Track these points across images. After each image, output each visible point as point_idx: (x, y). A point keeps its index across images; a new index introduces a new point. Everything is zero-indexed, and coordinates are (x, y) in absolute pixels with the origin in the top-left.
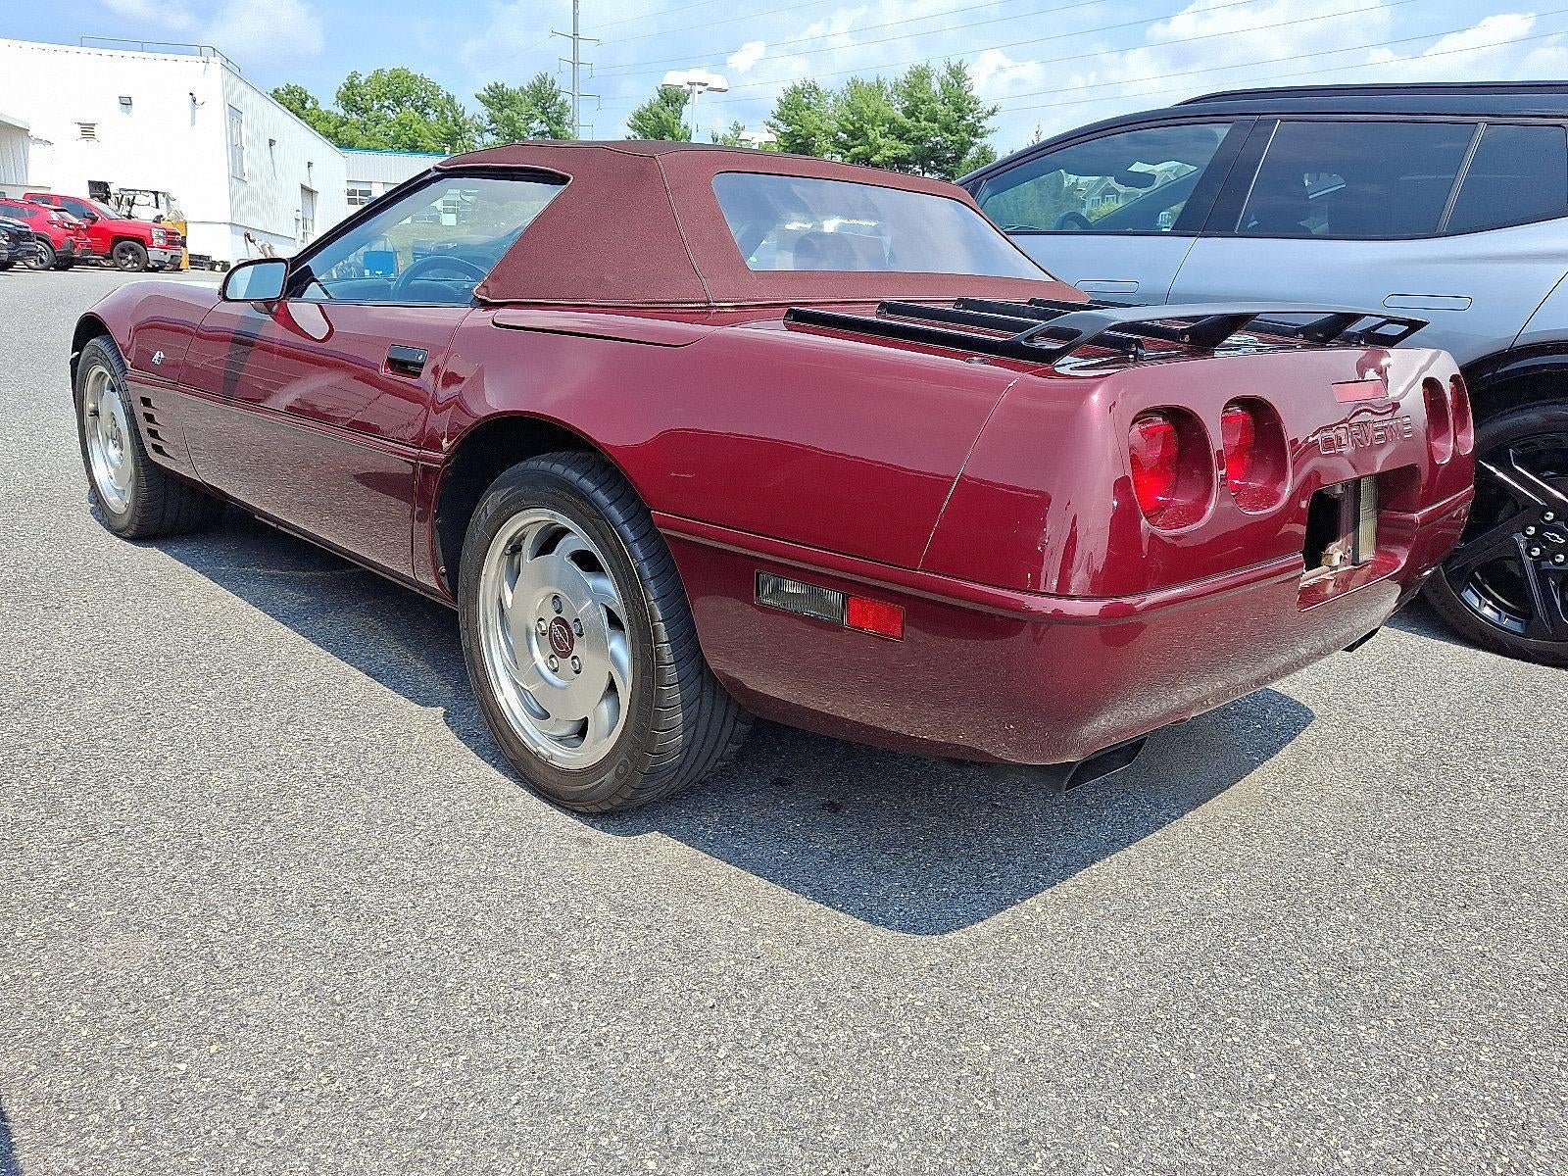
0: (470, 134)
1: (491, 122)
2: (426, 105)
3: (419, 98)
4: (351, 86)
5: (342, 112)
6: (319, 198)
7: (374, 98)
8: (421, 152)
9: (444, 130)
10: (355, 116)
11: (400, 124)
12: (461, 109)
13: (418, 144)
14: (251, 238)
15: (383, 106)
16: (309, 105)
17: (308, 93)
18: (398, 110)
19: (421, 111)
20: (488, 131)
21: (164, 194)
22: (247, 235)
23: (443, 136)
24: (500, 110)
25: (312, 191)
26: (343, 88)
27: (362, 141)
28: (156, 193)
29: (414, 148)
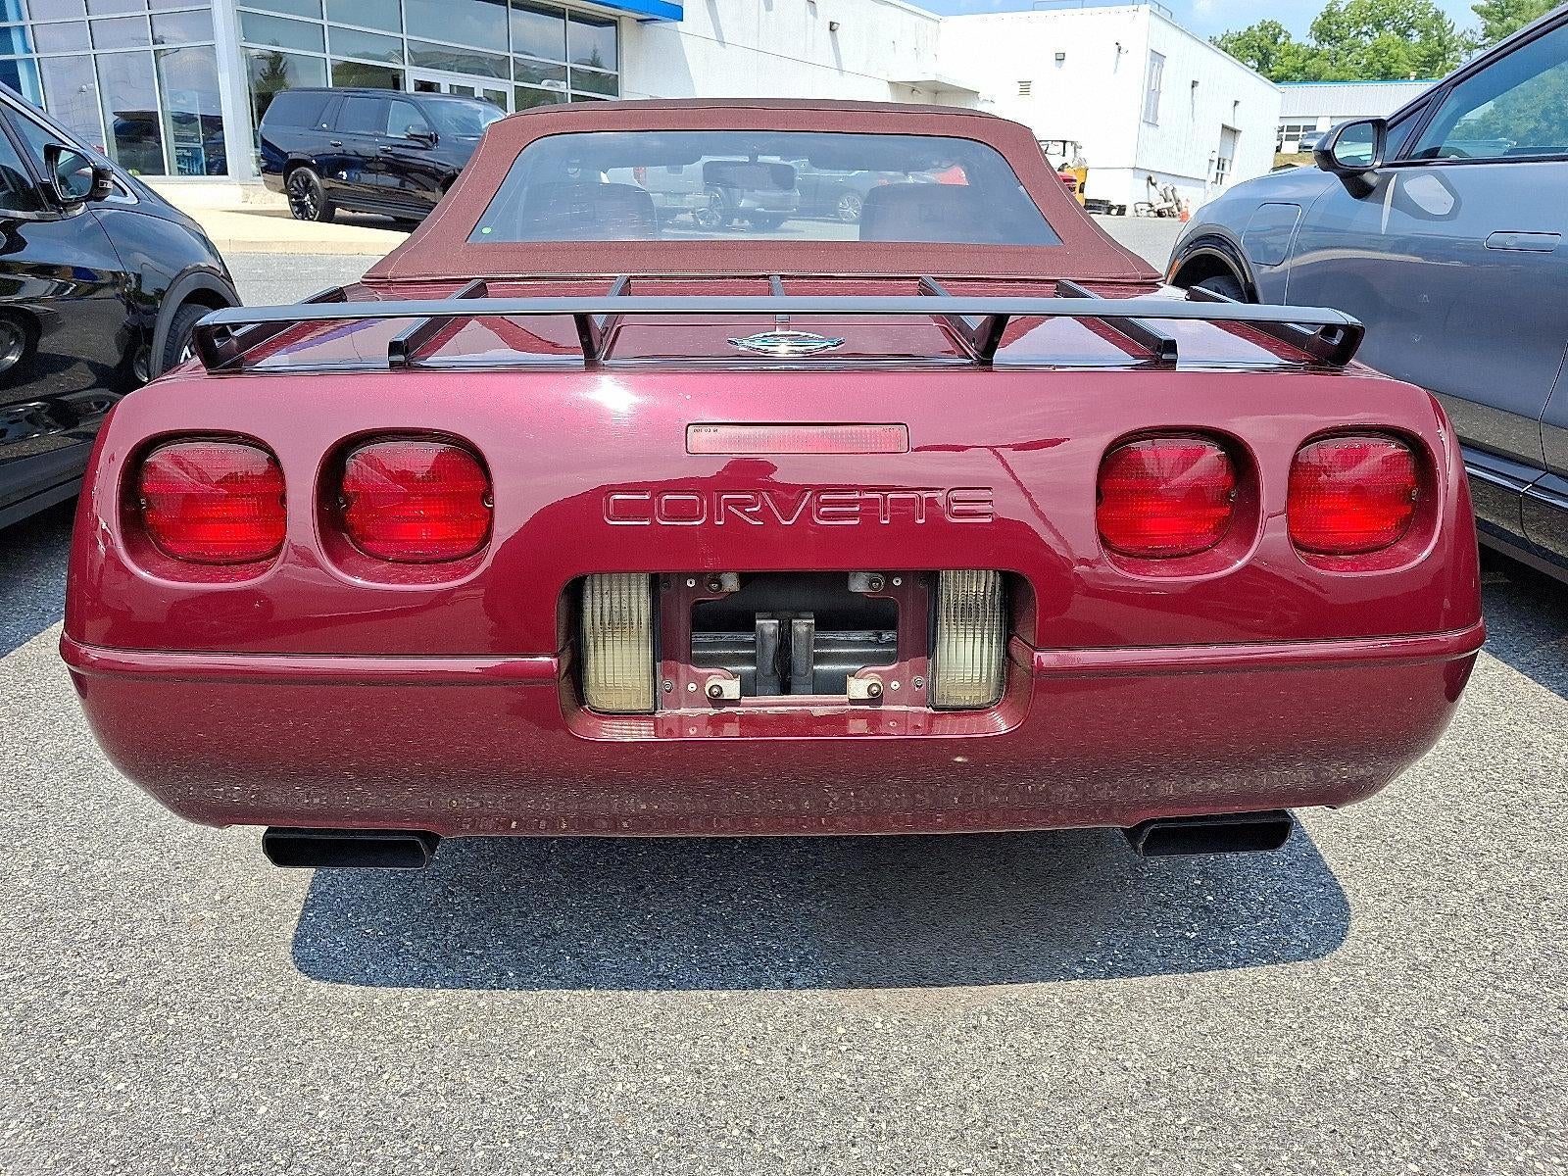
0: (1455, 54)
1: (1486, 36)
2: (1411, 26)
3: (1403, 18)
4: (1329, 14)
5: (1313, 43)
6: (1241, 138)
7: (1352, 24)
8: (1395, 79)
9: (1424, 53)
10: (1327, 46)
11: (1376, 51)
12: (1449, 26)
13: (1392, 70)
14: (1153, 181)
15: (1359, 33)
16: (1281, 40)
17: (1282, 27)
18: (1377, 35)
19: (1402, 33)
20: (1479, 47)
21: (1072, 142)
22: (1150, 179)
23: (1422, 59)
24: (1501, 20)
25: (1235, 132)
26: (1320, 18)
27: (1331, 72)
28: (1065, 142)
29: (1386, 75)
